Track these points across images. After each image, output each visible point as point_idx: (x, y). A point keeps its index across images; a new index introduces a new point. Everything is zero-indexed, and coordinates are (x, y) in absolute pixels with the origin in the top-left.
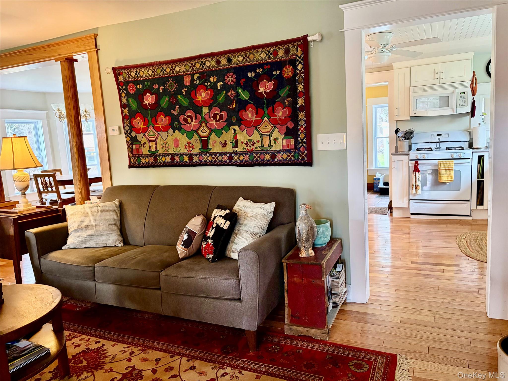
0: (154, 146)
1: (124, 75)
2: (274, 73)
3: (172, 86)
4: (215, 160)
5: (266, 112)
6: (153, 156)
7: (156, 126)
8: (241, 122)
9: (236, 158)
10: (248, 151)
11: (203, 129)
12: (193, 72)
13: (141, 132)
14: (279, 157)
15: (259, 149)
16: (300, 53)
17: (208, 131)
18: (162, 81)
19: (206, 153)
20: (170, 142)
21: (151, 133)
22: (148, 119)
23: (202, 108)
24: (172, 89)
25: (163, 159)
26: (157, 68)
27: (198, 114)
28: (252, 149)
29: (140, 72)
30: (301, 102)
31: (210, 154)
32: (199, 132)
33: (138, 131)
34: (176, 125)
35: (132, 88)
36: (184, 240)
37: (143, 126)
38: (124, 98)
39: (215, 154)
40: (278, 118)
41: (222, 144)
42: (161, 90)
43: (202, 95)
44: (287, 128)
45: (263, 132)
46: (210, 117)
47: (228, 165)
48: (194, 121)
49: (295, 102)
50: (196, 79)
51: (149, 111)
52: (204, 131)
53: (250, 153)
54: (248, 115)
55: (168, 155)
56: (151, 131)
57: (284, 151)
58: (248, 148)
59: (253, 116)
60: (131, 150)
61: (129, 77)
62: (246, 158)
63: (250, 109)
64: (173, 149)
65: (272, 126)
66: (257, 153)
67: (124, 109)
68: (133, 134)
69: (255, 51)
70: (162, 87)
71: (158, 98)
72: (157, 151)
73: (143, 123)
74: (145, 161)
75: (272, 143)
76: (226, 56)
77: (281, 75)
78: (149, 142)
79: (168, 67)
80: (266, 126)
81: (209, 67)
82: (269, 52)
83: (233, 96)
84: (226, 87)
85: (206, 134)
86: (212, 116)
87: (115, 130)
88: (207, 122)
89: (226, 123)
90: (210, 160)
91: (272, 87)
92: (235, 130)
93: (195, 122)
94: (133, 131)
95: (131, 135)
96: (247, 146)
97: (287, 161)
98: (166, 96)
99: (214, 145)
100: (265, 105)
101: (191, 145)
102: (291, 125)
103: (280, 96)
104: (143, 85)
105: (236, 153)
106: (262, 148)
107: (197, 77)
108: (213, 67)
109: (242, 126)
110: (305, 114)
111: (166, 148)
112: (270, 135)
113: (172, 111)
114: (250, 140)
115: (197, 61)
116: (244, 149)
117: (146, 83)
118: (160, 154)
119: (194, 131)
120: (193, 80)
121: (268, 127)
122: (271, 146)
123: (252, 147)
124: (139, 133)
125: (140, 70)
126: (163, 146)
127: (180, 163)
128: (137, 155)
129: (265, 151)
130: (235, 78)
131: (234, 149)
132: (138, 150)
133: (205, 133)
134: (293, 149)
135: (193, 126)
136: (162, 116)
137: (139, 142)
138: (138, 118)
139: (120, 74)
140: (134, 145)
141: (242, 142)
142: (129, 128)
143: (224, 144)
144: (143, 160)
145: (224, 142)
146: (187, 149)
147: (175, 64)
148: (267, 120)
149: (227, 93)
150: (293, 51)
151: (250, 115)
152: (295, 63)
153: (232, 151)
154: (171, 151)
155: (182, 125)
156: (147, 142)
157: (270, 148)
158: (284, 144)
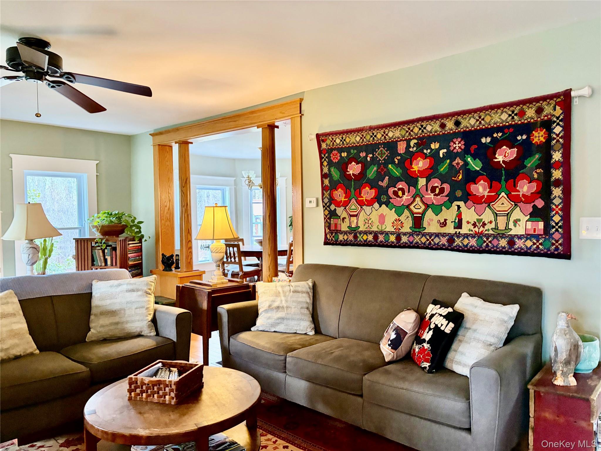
0: (355, 221)
1: (328, 142)
2: (519, 138)
3: (382, 154)
4: (430, 243)
5: (504, 186)
6: (353, 233)
7: (360, 199)
8: (468, 197)
9: (458, 242)
10: (476, 233)
11: (416, 205)
12: (409, 137)
13: (342, 205)
14: (519, 244)
15: (491, 232)
16: (559, 111)
17: (423, 207)
18: (371, 148)
19: (418, 233)
20: (375, 217)
21: (353, 207)
22: (351, 191)
23: (418, 179)
24: (382, 157)
25: (365, 237)
26: (367, 134)
27: (412, 186)
28: (482, 231)
29: (346, 138)
30: (557, 174)
31: (424, 235)
32: (412, 207)
33: (338, 204)
34: (384, 198)
35: (335, 156)
36: (391, 339)
37: (344, 198)
38: (325, 167)
39: (431, 235)
41: (441, 223)
42: (369, 159)
43: (418, 164)
44: (535, 207)
45: (498, 211)
46: (427, 190)
47: (446, 249)
48: (406, 194)
49: (548, 175)
50: (412, 146)
51: (353, 182)
52: (418, 207)
53: (478, 236)
54: (478, 189)
55: (371, 233)
56: (353, 206)
57: (528, 236)
58: (476, 229)
59: (485, 190)
60: (328, 224)
61: (333, 143)
62: (473, 242)
63: (482, 182)
64: (378, 226)
65: (511, 204)
66: (488, 236)
67: (324, 180)
68: (333, 207)
69: (493, 111)
70: (371, 155)
71: (365, 167)
72: (358, 227)
73: (344, 195)
74: (343, 238)
75: (511, 225)
76: (453, 118)
77: (528, 140)
78: (350, 217)
79: (380, 132)
80: (503, 203)
81: (430, 132)
82: (513, 112)
83: (460, 166)
84: (451, 155)
85: (420, 211)
86: (429, 189)
87: (312, 202)
88: (423, 196)
89: (448, 198)
90: (423, 242)
91: (515, 155)
92: (459, 207)
93: (407, 196)
94: (332, 204)
95: (330, 208)
96: (474, 227)
97: (532, 250)
98: (374, 165)
99: (429, 224)
100: (503, 178)
101: (400, 222)
102: (540, 203)
103: (525, 167)
104: (349, 153)
105: (459, 235)
106: (496, 231)
107: (415, 143)
108: (436, 132)
109: (470, 203)
111: (369, 224)
112: (508, 215)
113: (380, 183)
114: (479, 220)
115: (416, 125)
116: (470, 230)
117: (352, 151)
118: (361, 231)
119: (405, 206)
120: (408, 146)
121: (505, 205)
122: (508, 229)
123: (482, 229)
124: (339, 206)
125: (347, 136)
126: (366, 223)
127: (384, 243)
128: (334, 230)
129: (500, 235)
130: (464, 145)
131: (456, 230)
132: (336, 225)
133: (419, 209)
134: (541, 235)
135: (404, 200)
136: (367, 188)
137: (338, 216)
138: (340, 190)
139: (324, 141)
140: (333, 220)
142: (328, 200)
143: (443, 223)
144: (341, 237)
145: (443, 221)
146: (395, 227)
147: (388, 129)
148: (505, 196)
149: (451, 162)
150: (548, 110)
151: (481, 189)
152: (551, 126)
153: (454, 232)
154: (374, 229)
155: (391, 198)
156: (347, 216)
157: (507, 231)
158: (529, 227)
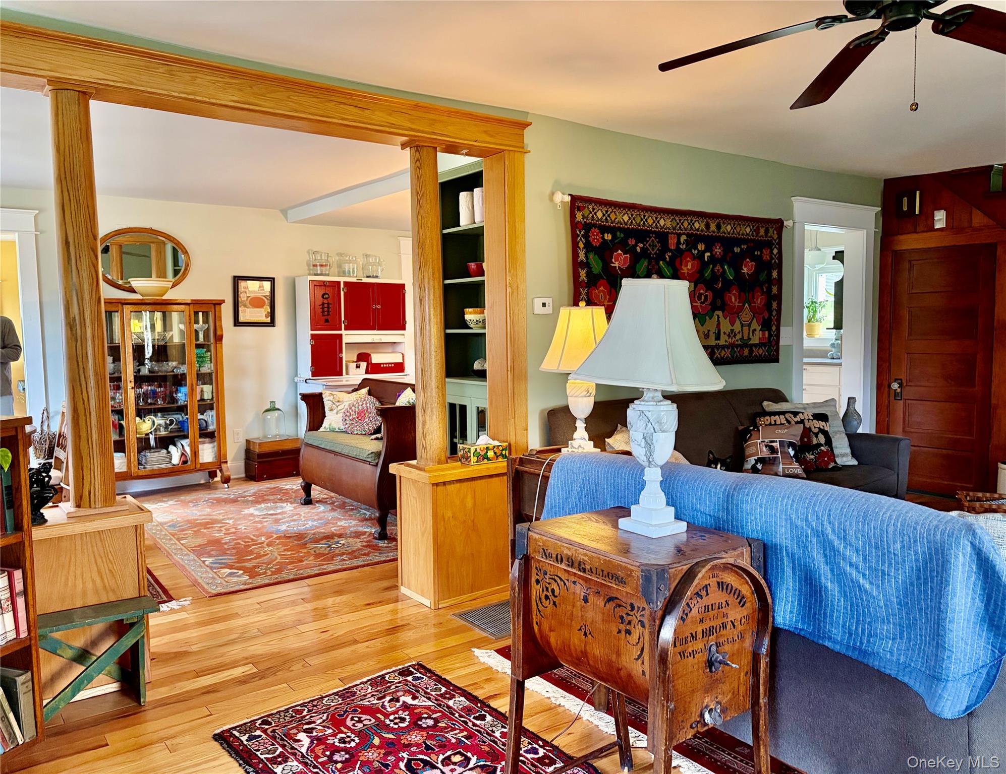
1: (586, 212)
2: (756, 253)
3: (653, 246)
5: (747, 298)
8: (724, 307)
10: (730, 344)
12: (680, 231)
14: (756, 352)
15: (739, 342)
18: (641, 235)
24: (653, 250)
26: (637, 214)
28: (734, 342)
29: (611, 213)
35: (595, 237)
37: (608, 302)
38: (581, 251)
40: (757, 305)
41: (705, 334)
42: (638, 249)
43: (687, 267)
44: (764, 318)
45: (744, 322)
50: (682, 242)
51: (619, 279)
53: (731, 347)
54: (731, 299)
57: (760, 345)
58: (730, 340)
59: (736, 300)
61: (593, 217)
62: (727, 353)
63: (734, 292)
65: (751, 315)
66: (737, 346)
67: (578, 270)
70: (641, 245)
71: (634, 259)
73: (608, 297)
75: (751, 336)
76: (717, 221)
79: (651, 217)
80: (746, 315)
81: (698, 230)
82: (753, 227)
83: (719, 273)
84: (713, 260)
86: (697, 296)
87: (547, 305)
89: (710, 307)
91: (753, 269)
92: (718, 317)
96: (729, 338)
97: (762, 357)
98: (645, 258)
100: (747, 289)
102: (766, 315)
103: (759, 280)
104: (614, 237)
105: (718, 347)
106: (743, 341)
107: (684, 240)
108: (702, 231)
109: (726, 312)
110: (777, 304)
112: (749, 325)
114: (732, 330)
115: (686, 218)
116: (726, 341)
117: (618, 234)
120: (679, 242)
121: (748, 316)
122: (750, 338)
123: (734, 339)
125: (612, 210)
129: (745, 344)
130: (723, 251)
131: (716, 342)
134: (766, 343)
138: (602, 288)
139: (579, 209)
141: (725, 333)
143: (707, 334)
145: (707, 332)
147: (660, 214)
148: (748, 307)
149: (714, 267)
150: (771, 232)
151: (733, 300)
152: (772, 247)
153: (715, 344)
157: (748, 341)
158: (761, 336)
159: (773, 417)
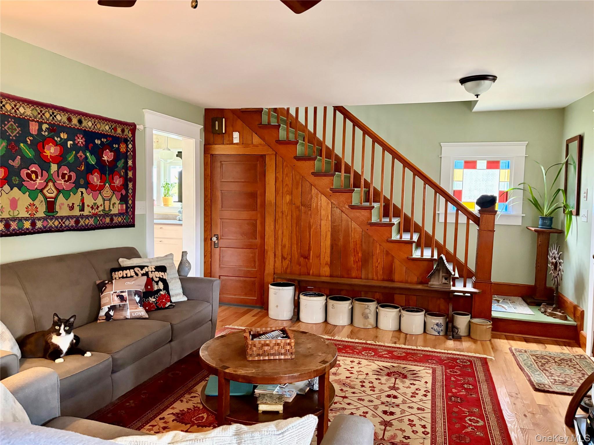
2: (114, 146)
3: (13, 129)
4: (62, 225)
5: (107, 179)
8: (88, 185)
9: (82, 222)
10: (94, 214)
12: (41, 120)
14: (116, 220)
15: (102, 213)
16: (130, 135)
17: (56, 192)
19: (52, 217)
20: (4, 202)
23: (50, 164)
24: (12, 132)
27: (45, 171)
28: (97, 212)
30: (130, 174)
31: (57, 218)
34: (15, 180)
36: (138, 301)
39: (62, 218)
40: (116, 185)
41: (70, 207)
43: (50, 150)
44: (122, 194)
45: (105, 197)
46: (58, 176)
47: (74, 230)
48: (39, 178)
49: (126, 174)
50: (44, 130)
52: (50, 191)
53: (95, 216)
54: (94, 179)
57: (120, 214)
58: (93, 211)
59: (97, 180)
62: (91, 221)
63: (96, 174)
64: (9, 212)
65: (111, 192)
66: (100, 216)
69: (103, 122)
75: (112, 208)
77: (118, 148)
79: (9, 103)
80: (107, 192)
83: (82, 159)
84: (76, 148)
85: (53, 195)
86: (60, 175)
88: (55, 182)
89: (74, 185)
90: (56, 225)
91: (112, 158)
92: (82, 193)
93: (40, 180)
97: (121, 223)
98: (3, 139)
99: (60, 208)
100: (107, 172)
101: (34, 207)
102: (124, 192)
103: (118, 167)
105: (82, 216)
106: (104, 211)
107: (46, 128)
108: (64, 123)
109: (89, 189)
110: (133, 185)
112: (110, 200)
113: (10, 162)
114: (95, 204)
116: (90, 212)
119: (39, 190)
120: (40, 129)
122: (110, 210)
127: (17, 230)
129: (106, 214)
130: (85, 141)
131: (81, 212)
133: (52, 193)
134: (124, 213)
135: (38, 184)
141: (88, 206)
143: (71, 206)
145: (71, 205)
146: (29, 212)
147: (20, 103)
148: (108, 186)
149: (76, 154)
150: (126, 131)
152: (127, 143)
153: (79, 215)
154: (4, 215)
155: (24, 181)
157: (109, 212)
158: (120, 208)
159: (125, 271)
